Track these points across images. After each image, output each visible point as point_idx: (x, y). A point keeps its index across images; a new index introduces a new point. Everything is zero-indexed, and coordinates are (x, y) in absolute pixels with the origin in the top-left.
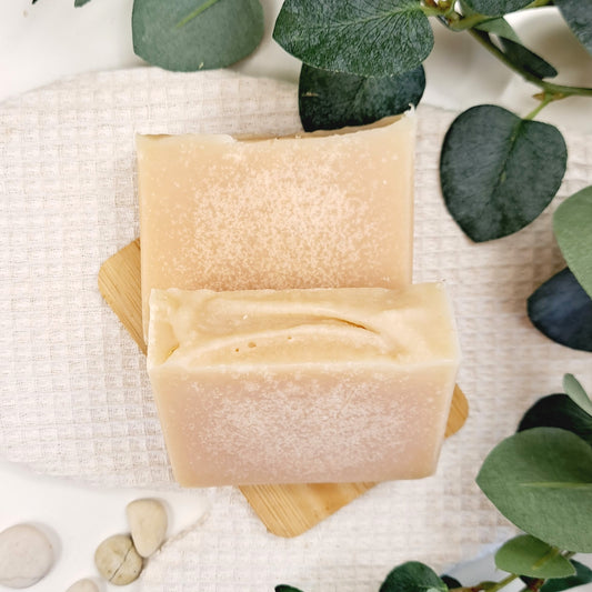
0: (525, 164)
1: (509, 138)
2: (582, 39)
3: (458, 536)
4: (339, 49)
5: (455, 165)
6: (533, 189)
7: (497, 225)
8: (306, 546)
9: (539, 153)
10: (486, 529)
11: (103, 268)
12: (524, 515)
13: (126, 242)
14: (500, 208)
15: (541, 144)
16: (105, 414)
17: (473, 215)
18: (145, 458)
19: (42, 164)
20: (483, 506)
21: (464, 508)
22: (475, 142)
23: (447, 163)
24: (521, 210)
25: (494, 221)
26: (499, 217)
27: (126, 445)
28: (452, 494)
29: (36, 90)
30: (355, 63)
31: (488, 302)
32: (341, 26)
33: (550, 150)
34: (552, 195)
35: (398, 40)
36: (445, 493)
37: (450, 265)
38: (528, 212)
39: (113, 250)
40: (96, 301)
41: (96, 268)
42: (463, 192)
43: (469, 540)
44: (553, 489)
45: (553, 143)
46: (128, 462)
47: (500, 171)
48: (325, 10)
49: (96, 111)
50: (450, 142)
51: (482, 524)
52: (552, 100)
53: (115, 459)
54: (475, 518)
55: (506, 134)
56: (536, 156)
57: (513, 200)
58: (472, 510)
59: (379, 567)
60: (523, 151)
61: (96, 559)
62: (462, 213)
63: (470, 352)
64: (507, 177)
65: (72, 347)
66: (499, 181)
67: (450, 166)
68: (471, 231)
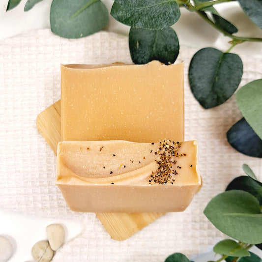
0: (225, 72)
1: (218, 62)
2: (248, 15)
3: (198, 241)
4: (139, 18)
5: (195, 75)
6: (229, 83)
7: (215, 101)
8: (129, 245)
9: (231, 67)
10: (211, 238)
11: (38, 117)
12: (225, 227)
13: (49, 106)
14: (216, 93)
15: (231, 63)
16: (38, 184)
17: (204, 97)
18: (56, 204)
19: (13, 70)
20: (209, 228)
21: (201, 228)
22: (203, 64)
23: (192, 74)
24: (224, 93)
25: (214, 99)
26: (216, 97)
27: (47, 198)
28: (195, 222)
29: (10, 38)
30: (146, 24)
31: (212, 134)
32: (140, 9)
33: (235, 65)
34: (238, 85)
35: (165, 14)
36: (192, 221)
37: (195, 117)
38: (228, 94)
39: (43, 109)
40: (35, 132)
41: (35, 117)
42: (199, 87)
43: (203, 243)
44: (238, 216)
45: (237, 62)
46: (48, 205)
47: (215, 76)
48: (133, 3)
49: (37, 47)
50: (193, 64)
51: (209, 236)
52: (236, 44)
53: (42, 204)
54: (206, 233)
55: (217, 60)
56: (230, 68)
57: (221, 89)
58: (204, 229)
59: (161, 255)
60: (224, 67)
61: (32, 251)
62: (200, 96)
63: (204, 157)
64: (218, 79)
65: (24, 153)
66: (215, 81)
67: (193, 75)
68: (204, 104)
